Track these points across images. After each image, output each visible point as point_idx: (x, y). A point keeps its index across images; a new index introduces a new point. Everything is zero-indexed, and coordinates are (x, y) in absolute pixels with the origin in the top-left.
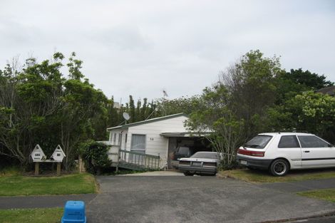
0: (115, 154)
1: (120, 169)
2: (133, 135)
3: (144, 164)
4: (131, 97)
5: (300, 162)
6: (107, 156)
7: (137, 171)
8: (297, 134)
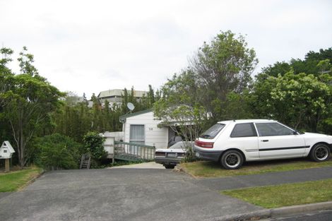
0: (111, 146)
1: (116, 160)
2: (132, 125)
3: (139, 154)
4: (150, 86)
5: (257, 153)
6: (102, 148)
7: (133, 162)
8: (255, 121)
